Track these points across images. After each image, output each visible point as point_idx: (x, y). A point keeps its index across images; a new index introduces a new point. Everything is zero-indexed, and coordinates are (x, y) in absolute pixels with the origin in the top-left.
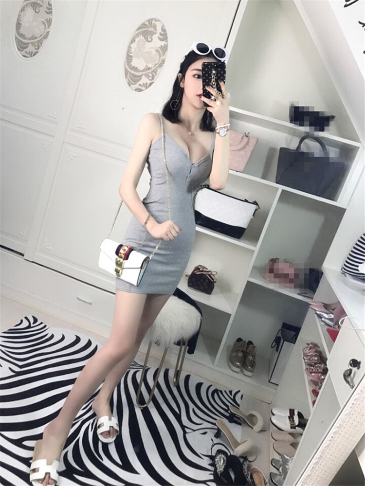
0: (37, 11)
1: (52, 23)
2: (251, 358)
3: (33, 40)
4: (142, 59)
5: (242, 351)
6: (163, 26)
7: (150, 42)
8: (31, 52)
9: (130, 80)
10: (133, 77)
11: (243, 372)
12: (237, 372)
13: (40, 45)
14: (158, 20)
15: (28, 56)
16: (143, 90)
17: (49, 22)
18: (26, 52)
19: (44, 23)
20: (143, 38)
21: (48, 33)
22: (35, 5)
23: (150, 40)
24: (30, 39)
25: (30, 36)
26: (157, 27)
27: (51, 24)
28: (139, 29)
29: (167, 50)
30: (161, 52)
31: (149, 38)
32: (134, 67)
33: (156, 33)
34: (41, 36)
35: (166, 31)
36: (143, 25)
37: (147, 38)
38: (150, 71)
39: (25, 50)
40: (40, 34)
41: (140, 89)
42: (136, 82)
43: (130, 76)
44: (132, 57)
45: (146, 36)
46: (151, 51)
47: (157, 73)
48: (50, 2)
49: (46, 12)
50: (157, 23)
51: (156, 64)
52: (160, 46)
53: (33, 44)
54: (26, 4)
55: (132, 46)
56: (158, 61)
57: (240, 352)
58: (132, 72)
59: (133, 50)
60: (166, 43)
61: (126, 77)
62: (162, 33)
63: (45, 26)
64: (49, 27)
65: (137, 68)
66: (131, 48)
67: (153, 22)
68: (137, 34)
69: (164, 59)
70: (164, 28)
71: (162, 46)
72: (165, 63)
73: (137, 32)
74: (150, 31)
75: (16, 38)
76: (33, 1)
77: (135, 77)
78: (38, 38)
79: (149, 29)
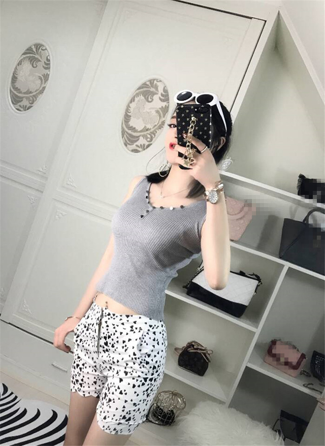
0: (35, 66)
1: (49, 79)
3: (28, 94)
4: (141, 118)
6: (165, 86)
7: (150, 102)
8: (25, 105)
9: (127, 140)
10: (130, 138)
13: (35, 99)
14: (161, 81)
15: (22, 109)
17: (46, 78)
18: (20, 106)
19: (40, 78)
20: (143, 98)
21: (44, 88)
22: (33, 61)
23: (150, 100)
24: (24, 93)
25: (25, 91)
26: (159, 88)
28: (138, 89)
29: (168, 111)
30: (161, 113)
32: (132, 127)
33: (157, 94)
34: (36, 91)
35: (168, 92)
36: (144, 85)
37: (148, 98)
38: (148, 132)
39: (19, 104)
40: (36, 89)
41: (137, 150)
42: (132, 142)
43: (126, 136)
44: (130, 116)
45: (147, 96)
46: (151, 112)
47: (156, 134)
48: (48, 58)
49: (43, 67)
50: (158, 84)
51: (156, 126)
52: (161, 107)
53: (27, 98)
54: (24, 58)
55: (131, 105)
56: (157, 122)
58: (130, 132)
59: (131, 110)
60: (167, 106)
61: (123, 138)
62: (164, 94)
63: (42, 81)
64: (45, 82)
65: (135, 128)
66: (130, 107)
67: (155, 82)
68: (137, 94)
69: (164, 121)
70: (166, 88)
72: (165, 124)
73: (137, 91)
74: (151, 92)
75: (10, 90)
76: (31, 55)
77: (132, 138)
78: (33, 93)
79: (149, 89)
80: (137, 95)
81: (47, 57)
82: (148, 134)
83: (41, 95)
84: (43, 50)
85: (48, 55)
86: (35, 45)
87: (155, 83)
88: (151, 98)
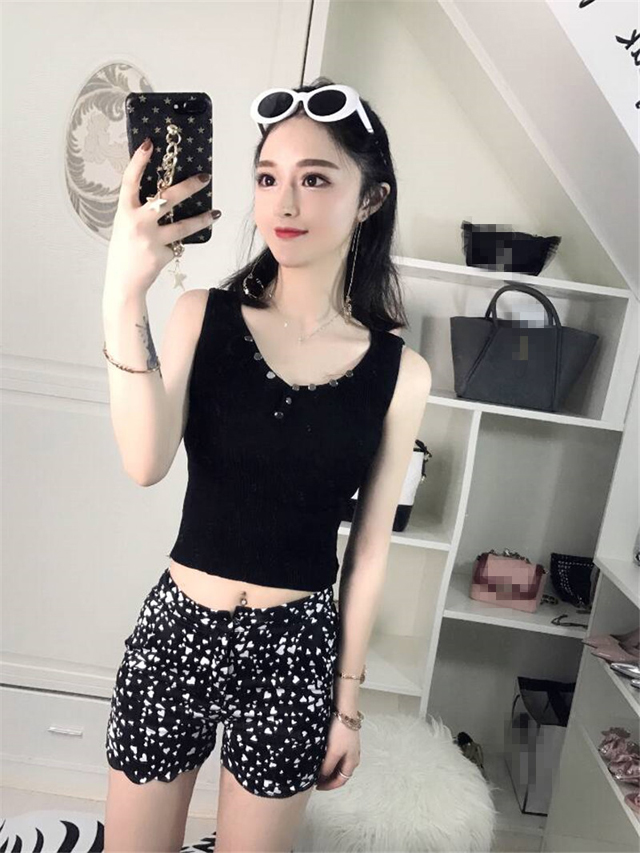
4: (108, 162)
6: (144, 78)
7: (119, 120)
9: (87, 213)
10: (94, 208)
14: (129, 67)
20: (101, 112)
23: (118, 115)
26: (129, 82)
28: (84, 91)
31: (114, 110)
32: (92, 184)
36: (94, 82)
37: (110, 111)
43: (85, 206)
44: (81, 160)
45: (107, 109)
50: (125, 73)
55: (74, 133)
58: (90, 196)
59: (80, 144)
61: (78, 211)
65: (100, 186)
66: (76, 140)
67: (118, 71)
68: (82, 104)
70: (145, 82)
73: (82, 99)
74: (114, 95)
77: (99, 208)
79: (109, 90)
80: (84, 107)
87: (117, 74)
88: (117, 112)
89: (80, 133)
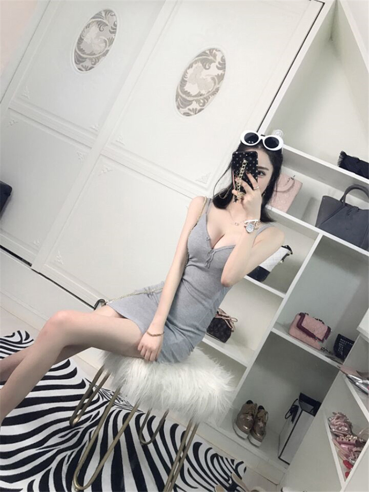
0: (101, 29)
1: (114, 43)
2: (261, 424)
3: (92, 55)
4: (197, 84)
5: (252, 415)
6: (223, 56)
7: (206, 69)
8: (87, 65)
9: (180, 104)
10: (183, 101)
11: (249, 440)
12: (243, 439)
13: (97, 61)
14: (219, 51)
15: (84, 69)
16: (191, 115)
17: (111, 41)
18: (82, 66)
19: (105, 42)
20: (201, 65)
21: (107, 51)
22: (100, 24)
23: (207, 67)
24: (88, 55)
25: (89, 53)
26: (217, 57)
27: (112, 43)
28: (198, 56)
29: (223, 79)
30: (217, 80)
31: (207, 66)
32: (187, 91)
33: (215, 62)
34: (99, 53)
35: (225, 61)
36: (204, 53)
37: (205, 65)
38: (202, 97)
39: (81, 64)
40: (99, 52)
41: (188, 113)
42: (185, 106)
43: (180, 100)
44: (186, 81)
45: (205, 64)
46: (206, 78)
47: (209, 100)
48: (116, 23)
49: (110, 31)
50: (217, 53)
51: (209, 92)
53: (91, 59)
54: (93, 22)
55: (188, 71)
56: (212, 88)
57: (250, 416)
58: (184, 96)
59: (188, 76)
60: (223, 73)
61: (176, 101)
62: (221, 62)
63: (106, 45)
64: (109, 46)
65: (189, 93)
66: (187, 73)
67: (214, 51)
69: (218, 88)
70: (223, 58)
71: (218, 75)
72: (219, 91)
73: (197, 59)
74: (209, 60)
75: (75, 51)
76: (100, 20)
77: (185, 101)
78: (96, 55)
79: (208, 57)
80: (196, 62)
81: (114, 23)
82: (201, 99)
83: (103, 57)
84: (112, 16)
85: (115, 20)
86: (104, 11)
88: (208, 66)
89: (190, 71)
